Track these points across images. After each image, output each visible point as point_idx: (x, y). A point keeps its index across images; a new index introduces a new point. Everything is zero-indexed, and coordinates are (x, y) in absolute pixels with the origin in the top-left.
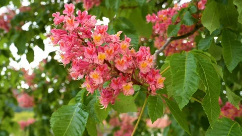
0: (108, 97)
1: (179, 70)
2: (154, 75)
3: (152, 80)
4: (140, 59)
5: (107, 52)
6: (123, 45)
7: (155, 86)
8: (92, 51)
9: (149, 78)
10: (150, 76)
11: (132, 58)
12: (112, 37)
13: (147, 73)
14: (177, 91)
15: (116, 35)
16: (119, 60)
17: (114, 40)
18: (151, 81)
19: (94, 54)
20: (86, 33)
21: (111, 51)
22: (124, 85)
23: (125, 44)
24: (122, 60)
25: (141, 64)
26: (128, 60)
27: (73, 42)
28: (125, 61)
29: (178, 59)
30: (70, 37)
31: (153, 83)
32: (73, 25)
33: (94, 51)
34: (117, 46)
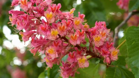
0: (67, 70)
1: (134, 42)
2: (108, 48)
3: (107, 53)
4: (94, 33)
5: (60, 28)
6: (76, 21)
7: (110, 59)
8: (46, 28)
9: (103, 51)
10: (105, 49)
11: (85, 33)
12: (66, 14)
13: (101, 47)
14: (133, 63)
15: (70, 12)
16: (72, 35)
17: (68, 17)
18: (105, 53)
19: (47, 31)
20: (40, 12)
21: (64, 27)
22: (78, 59)
23: (78, 20)
24: (75, 35)
25: (95, 38)
26: (81, 35)
27: (28, 21)
28: (78, 36)
29: (133, 32)
30: (25, 17)
31: (107, 56)
32: (27, 6)
33: (47, 29)
34: (70, 22)
